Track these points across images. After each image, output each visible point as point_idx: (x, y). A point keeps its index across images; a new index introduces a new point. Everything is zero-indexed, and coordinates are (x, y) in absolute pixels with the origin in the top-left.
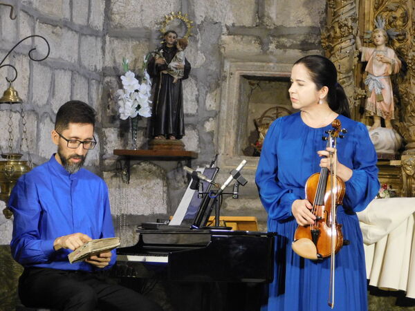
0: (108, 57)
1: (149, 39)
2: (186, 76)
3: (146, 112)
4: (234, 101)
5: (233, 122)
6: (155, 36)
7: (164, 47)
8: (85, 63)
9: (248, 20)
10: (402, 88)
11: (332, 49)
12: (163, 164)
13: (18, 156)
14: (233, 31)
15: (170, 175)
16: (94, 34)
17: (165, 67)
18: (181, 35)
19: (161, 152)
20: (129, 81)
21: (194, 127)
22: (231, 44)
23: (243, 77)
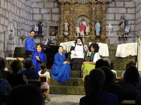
0: (33, 24)
1: (38, 21)
2: (42, 26)
3: (38, 30)
4: (48, 29)
5: (48, 32)
7: (40, 22)
8: (30, 24)
9: (50, 19)
10: (69, 27)
11: (60, 23)
13: (24, 36)
14: (48, 21)
15: (41, 38)
16: (31, 21)
17: (40, 25)
18: (42, 21)
19: (40, 35)
20: (36, 27)
21: (43, 32)
22: (48, 22)
23: (50, 26)
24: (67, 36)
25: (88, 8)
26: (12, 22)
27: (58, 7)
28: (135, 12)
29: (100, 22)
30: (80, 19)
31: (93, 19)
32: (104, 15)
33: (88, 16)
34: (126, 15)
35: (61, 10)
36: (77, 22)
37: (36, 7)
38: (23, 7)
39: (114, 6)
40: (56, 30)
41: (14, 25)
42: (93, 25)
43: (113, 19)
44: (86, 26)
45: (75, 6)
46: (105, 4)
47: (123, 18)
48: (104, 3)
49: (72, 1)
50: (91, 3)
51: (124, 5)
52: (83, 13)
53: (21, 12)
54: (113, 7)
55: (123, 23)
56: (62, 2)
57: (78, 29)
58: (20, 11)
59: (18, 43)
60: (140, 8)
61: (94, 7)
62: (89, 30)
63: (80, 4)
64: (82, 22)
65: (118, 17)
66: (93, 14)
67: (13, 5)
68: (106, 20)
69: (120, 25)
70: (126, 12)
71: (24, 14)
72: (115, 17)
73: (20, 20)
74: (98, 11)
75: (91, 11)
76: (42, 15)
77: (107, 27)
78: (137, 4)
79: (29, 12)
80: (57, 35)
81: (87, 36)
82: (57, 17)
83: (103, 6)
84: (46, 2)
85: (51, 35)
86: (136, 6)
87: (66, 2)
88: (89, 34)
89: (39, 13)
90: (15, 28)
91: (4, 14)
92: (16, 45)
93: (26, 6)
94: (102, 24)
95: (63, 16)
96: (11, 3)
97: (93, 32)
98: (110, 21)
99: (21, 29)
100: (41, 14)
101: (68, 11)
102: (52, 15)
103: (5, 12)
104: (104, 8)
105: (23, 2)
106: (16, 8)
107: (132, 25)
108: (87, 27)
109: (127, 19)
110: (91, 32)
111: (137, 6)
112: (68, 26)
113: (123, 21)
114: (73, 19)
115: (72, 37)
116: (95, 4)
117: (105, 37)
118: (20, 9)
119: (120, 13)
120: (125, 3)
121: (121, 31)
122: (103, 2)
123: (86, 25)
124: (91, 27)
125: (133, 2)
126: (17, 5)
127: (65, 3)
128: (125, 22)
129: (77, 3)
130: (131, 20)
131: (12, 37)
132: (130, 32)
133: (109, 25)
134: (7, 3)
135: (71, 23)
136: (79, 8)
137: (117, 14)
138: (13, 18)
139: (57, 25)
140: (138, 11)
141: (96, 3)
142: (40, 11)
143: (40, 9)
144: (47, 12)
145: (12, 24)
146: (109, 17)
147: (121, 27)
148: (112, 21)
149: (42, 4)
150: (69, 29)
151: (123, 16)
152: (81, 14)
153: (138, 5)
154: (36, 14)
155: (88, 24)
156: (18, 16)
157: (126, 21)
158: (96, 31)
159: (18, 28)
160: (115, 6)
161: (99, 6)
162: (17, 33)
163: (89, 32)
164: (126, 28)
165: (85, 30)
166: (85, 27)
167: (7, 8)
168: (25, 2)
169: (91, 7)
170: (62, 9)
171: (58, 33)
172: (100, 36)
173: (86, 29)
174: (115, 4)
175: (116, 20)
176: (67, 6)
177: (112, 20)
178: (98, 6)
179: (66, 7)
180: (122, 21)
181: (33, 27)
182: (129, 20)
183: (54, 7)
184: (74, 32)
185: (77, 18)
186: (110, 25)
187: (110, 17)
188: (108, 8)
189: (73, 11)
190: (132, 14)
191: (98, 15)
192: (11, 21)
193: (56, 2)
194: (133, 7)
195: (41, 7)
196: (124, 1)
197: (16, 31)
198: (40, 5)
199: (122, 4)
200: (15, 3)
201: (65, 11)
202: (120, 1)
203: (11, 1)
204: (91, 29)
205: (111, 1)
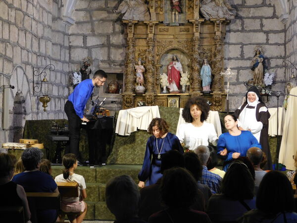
0: (70, 68)
1: (80, 64)
2: (90, 73)
6: (82, 63)
7: (84, 66)
8: (64, 70)
9: (106, 59)
11: (127, 66)
13: (47, 96)
14: (102, 61)
16: (67, 63)
17: (85, 71)
18: (89, 62)
20: (76, 74)
22: (102, 65)
24: (142, 94)
25: (185, 33)
26: (21, 67)
27: (123, 32)
28: (285, 41)
29: (211, 64)
30: (170, 56)
31: (196, 56)
32: (219, 48)
33: (186, 51)
34: (267, 46)
35: (128, 39)
36: (163, 63)
37: (76, 32)
38: (46, 35)
39: (240, 28)
40: (120, 82)
41: (27, 74)
42: (196, 69)
43: (239, 57)
44: (182, 73)
45: (158, 30)
46: (221, 26)
47: (259, 54)
48: (218, 22)
49: (151, 19)
50: (191, 24)
51: (262, 25)
52: (175, 45)
53: (41, 44)
54: (238, 31)
55: (260, 65)
56: (130, 22)
57: (164, 79)
58: (39, 44)
59: (35, 110)
60: (293, 33)
61: (197, 31)
62: (187, 79)
63: (168, 25)
64: (174, 63)
65: (249, 52)
66: (194, 45)
67: (22, 30)
69: (253, 69)
70: (265, 42)
71: (48, 49)
72: (242, 51)
73: (39, 61)
74: (205, 40)
75: (192, 40)
76: (89, 49)
78: (288, 25)
79: (60, 45)
80: (122, 92)
81: (184, 93)
82: (121, 54)
83: (216, 28)
84: (97, 22)
85: (108, 91)
86: (287, 28)
87: (138, 21)
88: (189, 90)
89: (83, 46)
90: (27, 78)
91: (3, 51)
92: (31, 115)
93: (53, 31)
94: (215, 67)
95: (134, 52)
96: (17, 27)
97: (196, 85)
98: (232, 60)
99: (42, 82)
100: (87, 48)
101: (144, 40)
102: (109, 49)
103: (5, 45)
104: (218, 34)
105: (46, 23)
106: (29, 36)
107: (279, 69)
108: (183, 75)
109: (268, 57)
110: (191, 84)
112: (144, 73)
113: (259, 59)
114: (153, 57)
115: (151, 96)
116: (199, 25)
117: (222, 95)
118: (41, 39)
119: (253, 44)
120: (264, 21)
121: (257, 81)
122: (215, 20)
123: (181, 70)
124: (191, 74)
125: (280, 20)
126: (31, 30)
127: (136, 25)
128: (264, 63)
129: (162, 22)
130: (277, 58)
131: (22, 99)
132: (274, 82)
134: (9, 27)
135: (150, 66)
136: (165, 33)
137: (246, 45)
138: (23, 57)
139: (120, 71)
140: (290, 38)
141: (203, 24)
142: (85, 42)
143: (85, 37)
144: (99, 44)
145: (20, 71)
146: (230, 52)
147: (256, 73)
148: (237, 61)
149: (89, 26)
150: (145, 79)
151: (260, 49)
152: (170, 47)
153: (290, 25)
154: (77, 47)
155: (187, 67)
156: (35, 54)
157: (266, 61)
158: (203, 83)
159: (36, 79)
160: (243, 28)
161: (208, 29)
162: (34, 90)
163: (188, 84)
164: (267, 75)
165: (180, 80)
166: (180, 74)
167: (8, 38)
168: (50, 23)
169: (190, 32)
170: (130, 36)
171: (124, 88)
172: (210, 92)
173: (181, 79)
174: (243, 24)
175: (245, 58)
176: (141, 30)
177: (237, 59)
178: (206, 29)
179: (138, 31)
180: (257, 60)
181: (70, 75)
182: (272, 58)
183: (114, 33)
184: (157, 84)
185: (161, 56)
186: (228, 69)
187: (232, 51)
188: (228, 34)
189: (154, 40)
190: (279, 45)
191: (206, 48)
192: (19, 65)
193: (119, 22)
194: (281, 29)
195: (87, 33)
196: (261, 18)
197: (31, 84)
198: (84, 29)
199: (256, 24)
200: (27, 25)
201: (137, 41)
202: (254, 18)
203: (18, 23)
204: (192, 79)
205: (233, 17)
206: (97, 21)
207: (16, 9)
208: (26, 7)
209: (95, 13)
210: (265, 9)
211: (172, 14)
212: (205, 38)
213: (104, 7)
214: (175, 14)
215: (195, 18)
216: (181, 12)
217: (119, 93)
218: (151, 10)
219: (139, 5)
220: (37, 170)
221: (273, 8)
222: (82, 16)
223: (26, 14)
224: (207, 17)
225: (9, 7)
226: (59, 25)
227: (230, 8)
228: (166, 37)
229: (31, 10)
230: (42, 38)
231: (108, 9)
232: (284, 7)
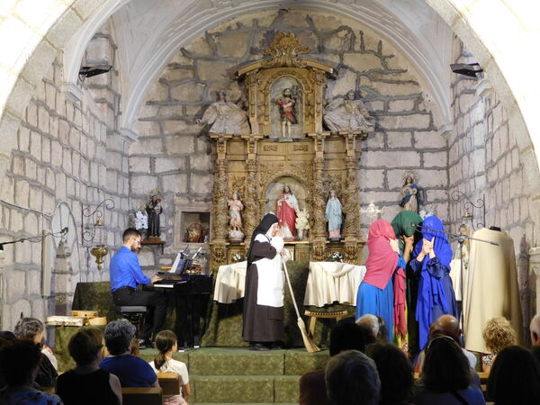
0: (130, 205)
1: (146, 198)
2: (161, 212)
3: (146, 227)
4: (179, 221)
5: (179, 229)
6: (148, 197)
7: (152, 201)
8: (122, 208)
9: (184, 191)
10: (244, 215)
11: (216, 201)
12: (154, 246)
13: (103, 246)
14: (178, 195)
15: (155, 250)
16: (126, 197)
17: (153, 209)
18: (158, 197)
19: (152, 242)
20: (139, 215)
21: (164, 232)
22: (178, 200)
23: (183, 212)
24: (239, 242)
25: (302, 152)
26: (66, 204)
27: (209, 152)
28: (447, 164)
29: (341, 197)
30: (279, 186)
31: (319, 186)
32: (352, 173)
33: (303, 179)
34: (421, 172)
35: (218, 162)
36: (270, 196)
37: (139, 152)
38: (99, 156)
39: (382, 145)
41: (73, 213)
42: (319, 205)
43: (381, 187)
44: (298, 211)
45: (262, 149)
46: (354, 141)
47: (411, 182)
48: (350, 136)
49: (251, 133)
50: (312, 139)
51: (413, 141)
52: (287, 171)
53: (92, 170)
54: (379, 149)
55: (413, 199)
56: (221, 137)
58: (89, 169)
59: (84, 268)
60: (461, 152)
61: (320, 149)
62: (306, 221)
63: (276, 141)
64: (286, 197)
65: (396, 179)
66: (316, 171)
67: (67, 149)
68: (357, 189)
69: (402, 204)
70: (419, 165)
71: (102, 177)
72: (385, 179)
74: (332, 163)
75: (312, 163)
76: (159, 176)
77: (362, 211)
78: (452, 140)
79: (117, 170)
80: (208, 240)
82: (207, 184)
83: (347, 145)
84: (170, 137)
85: (187, 239)
86: (450, 144)
88: (308, 235)
89: (149, 172)
90: (74, 221)
91: (42, 180)
92: (78, 275)
93: (108, 150)
94: (346, 202)
95: (226, 180)
96: (61, 144)
97: (320, 229)
98: (371, 192)
99: (95, 225)
100: (155, 175)
101: (240, 163)
102: (189, 176)
103: (44, 171)
104: (351, 153)
105: (99, 139)
106: (76, 157)
107: (440, 205)
108: (299, 214)
109: (424, 187)
110: (312, 227)
111: (453, 144)
112: (242, 212)
113: (411, 190)
114: (255, 188)
116: (323, 140)
117: (358, 243)
118: (92, 163)
119: (402, 168)
120: (417, 135)
123: (297, 207)
124: (312, 213)
125: (440, 133)
126: (80, 149)
127: (229, 140)
128: (417, 196)
129: (267, 137)
130: (436, 188)
131: (66, 251)
133: (368, 205)
134: (51, 144)
135: (250, 202)
136: (273, 153)
137: (391, 169)
138: (68, 189)
139: (205, 209)
140: (456, 159)
143: (152, 159)
144: (173, 169)
145: (64, 209)
148: (378, 193)
149: (158, 143)
150: (243, 220)
151: (412, 175)
152: (280, 173)
153: (456, 141)
154: (141, 174)
155: (304, 203)
156: (84, 184)
157: (421, 192)
158: (330, 226)
159: (85, 222)
160: (386, 145)
161: (336, 147)
162: (83, 237)
164: (423, 212)
165: (295, 221)
166: (295, 213)
167: (49, 160)
168: (104, 139)
169: (310, 151)
170: (221, 157)
171: (211, 233)
172: (341, 239)
173: (297, 220)
174: (385, 139)
175: (390, 188)
176: (237, 148)
177: (378, 190)
178: (333, 146)
179: (233, 150)
180: (407, 192)
181: (131, 215)
182: (429, 188)
183: (196, 153)
185: (267, 187)
186: (372, 205)
187: (371, 179)
188: (364, 153)
189: (256, 163)
190: (439, 169)
191: (333, 175)
192: (64, 200)
193: (203, 137)
194: (442, 146)
195: (154, 153)
196: (412, 130)
197: (79, 229)
198: (152, 148)
199: (405, 140)
200: (73, 142)
201: (231, 165)
202: (401, 130)
203: (63, 137)
204: (313, 220)
205: (371, 129)
206: (171, 135)
207: (61, 118)
208: (72, 115)
209: (168, 124)
210: (418, 117)
211: (282, 125)
212: (332, 160)
213: (181, 114)
214: (286, 125)
215: (316, 130)
216: (295, 122)
217: (203, 242)
218: (251, 119)
219: (234, 111)
220: (127, 353)
221: (428, 116)
222: (148, 128)
223: (72, 125)
224: (334, 130)
225: (51, 115)
226: (116, 142)
227: (368, 116)
228: (274, 158)
229: (80, 120)
230: (94, 160)
231: (186, 118)
232: (445, 114)
